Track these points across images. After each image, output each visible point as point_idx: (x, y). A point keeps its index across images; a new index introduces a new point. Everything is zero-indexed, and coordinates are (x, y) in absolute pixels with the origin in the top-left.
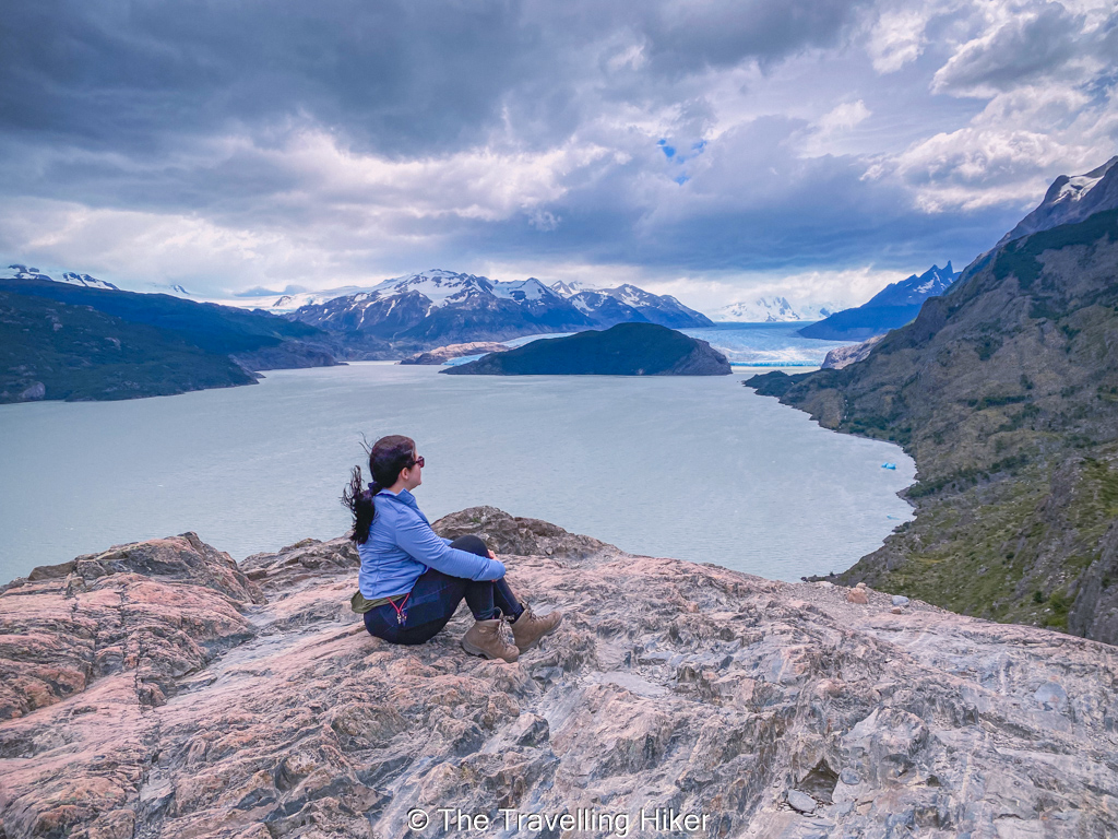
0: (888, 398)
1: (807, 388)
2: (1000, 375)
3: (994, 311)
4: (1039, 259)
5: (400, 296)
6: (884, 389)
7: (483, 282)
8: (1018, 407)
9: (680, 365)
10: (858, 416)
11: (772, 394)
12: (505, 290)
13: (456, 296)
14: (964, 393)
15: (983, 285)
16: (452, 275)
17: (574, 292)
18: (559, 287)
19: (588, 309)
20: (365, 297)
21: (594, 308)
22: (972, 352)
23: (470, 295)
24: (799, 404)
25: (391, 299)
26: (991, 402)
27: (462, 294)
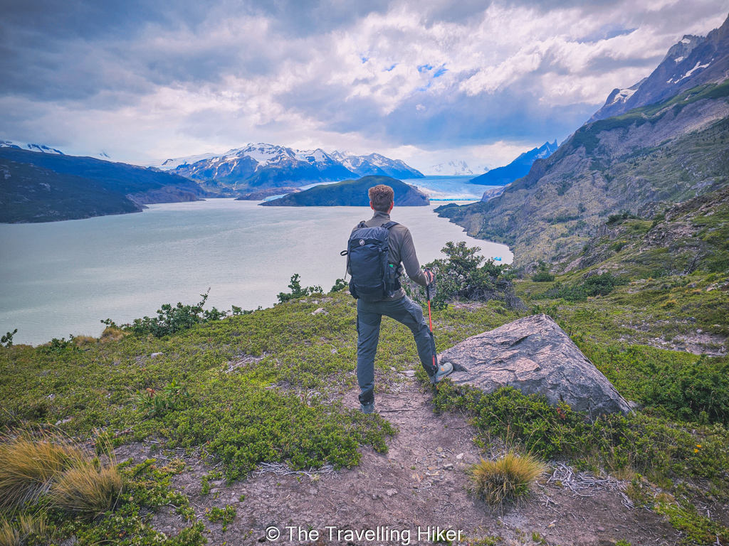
0: (507, 218)
1: (465, 213)
2: (567, 204)
3: (571, 167)
4: (598, 136)
5: (238, 160)
6: (506, 213)
7: (289, 151)
8: (574, 222)
9: (400, 200)
10: (488, 229)
11: (447, 217)
12: (303, 156)
13: (273, 159)
14: (546, 215)
15: (566, 152)
16: (271, 147)
17: (345, 158)
18: (335, 154)
19: (353, 168)
20: (218, 160)
21: (356, 167)
22: (554, 191)
23: (281, 159)
24: (459, 223)
25: (233, 161)
26: (560, 220)
27: (277, 158)
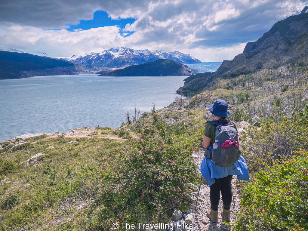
4: (290, 25)
5: (106, 55)
7: (131, 50)
12: (138, 53)
13: (122, 54)
16: (122, 48)
17: (160, 53)
18: (156, 52)
19: (164, 58)
20: (95, 55)
25: (102, 55)
